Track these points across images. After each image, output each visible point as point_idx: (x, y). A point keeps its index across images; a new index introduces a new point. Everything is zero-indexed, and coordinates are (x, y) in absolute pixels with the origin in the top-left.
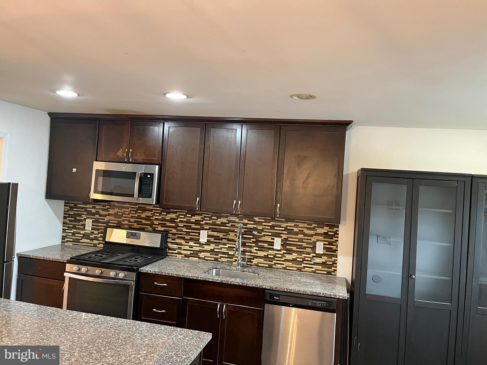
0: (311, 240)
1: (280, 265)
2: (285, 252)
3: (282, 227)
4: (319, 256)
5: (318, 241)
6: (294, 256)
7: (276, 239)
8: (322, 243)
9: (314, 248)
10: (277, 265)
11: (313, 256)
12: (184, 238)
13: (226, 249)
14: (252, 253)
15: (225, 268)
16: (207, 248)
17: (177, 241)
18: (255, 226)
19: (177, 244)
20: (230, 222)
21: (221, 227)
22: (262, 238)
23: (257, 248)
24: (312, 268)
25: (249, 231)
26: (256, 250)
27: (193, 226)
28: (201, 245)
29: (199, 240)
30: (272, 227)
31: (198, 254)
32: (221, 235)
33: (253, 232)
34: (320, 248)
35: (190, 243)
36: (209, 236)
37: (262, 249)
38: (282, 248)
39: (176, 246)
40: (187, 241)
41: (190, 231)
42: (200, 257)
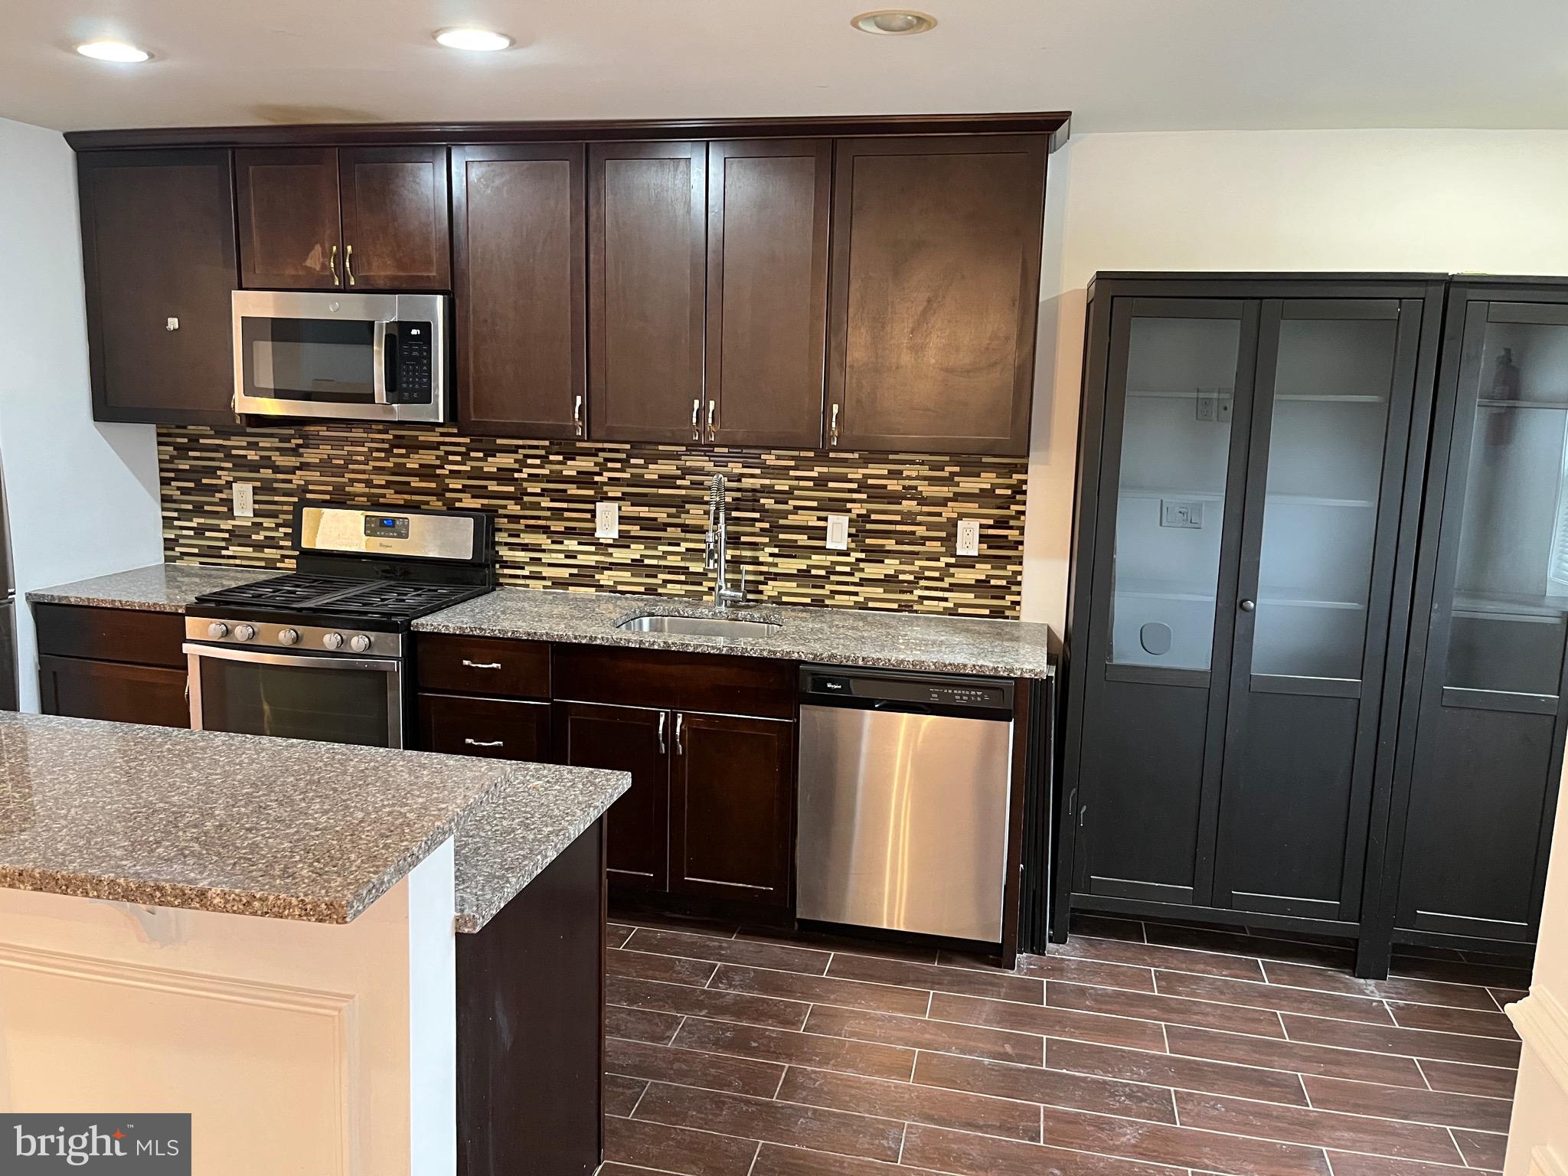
0: (940, 515)
1: (846, 597)
2: (862, 556)
3: (851, 481)
4: (967, 562)
5: (961, 516)
6: (891, 566)
7: (832, 518)
8: (975, 524)
9: (951, 539)
10: (837, 597)
11: (948, 565)
12: (546, 530)
13: (679, 558)
14: (762, 564)
15: (679, 613)
16: (620, 555)
17: (527, 538)
18: (767, 482)
19: (525, 547)
20: (686, 471)
21: (661, 491)
22: (790, 517)
23: (776, 550)
24: (946, 600)
25: (749, 499)
26: (771, 555)
27: (573, 490)
28: (602, 547)
29: (593, 535)
30: (821, 483)
31: (594, 576)
32: (661, 515)
33: (762, 501)
34: (968, 541)
35: (566, 542)
36: (623, 520)
37: (789, 550)
38: (853, 545)
39: (523, 554)
40: (557, 538)
41: (564, 505)
42: (602, 586)
